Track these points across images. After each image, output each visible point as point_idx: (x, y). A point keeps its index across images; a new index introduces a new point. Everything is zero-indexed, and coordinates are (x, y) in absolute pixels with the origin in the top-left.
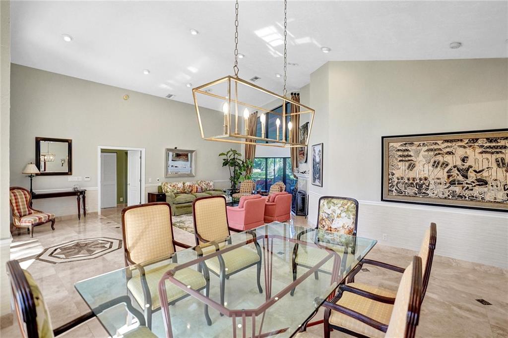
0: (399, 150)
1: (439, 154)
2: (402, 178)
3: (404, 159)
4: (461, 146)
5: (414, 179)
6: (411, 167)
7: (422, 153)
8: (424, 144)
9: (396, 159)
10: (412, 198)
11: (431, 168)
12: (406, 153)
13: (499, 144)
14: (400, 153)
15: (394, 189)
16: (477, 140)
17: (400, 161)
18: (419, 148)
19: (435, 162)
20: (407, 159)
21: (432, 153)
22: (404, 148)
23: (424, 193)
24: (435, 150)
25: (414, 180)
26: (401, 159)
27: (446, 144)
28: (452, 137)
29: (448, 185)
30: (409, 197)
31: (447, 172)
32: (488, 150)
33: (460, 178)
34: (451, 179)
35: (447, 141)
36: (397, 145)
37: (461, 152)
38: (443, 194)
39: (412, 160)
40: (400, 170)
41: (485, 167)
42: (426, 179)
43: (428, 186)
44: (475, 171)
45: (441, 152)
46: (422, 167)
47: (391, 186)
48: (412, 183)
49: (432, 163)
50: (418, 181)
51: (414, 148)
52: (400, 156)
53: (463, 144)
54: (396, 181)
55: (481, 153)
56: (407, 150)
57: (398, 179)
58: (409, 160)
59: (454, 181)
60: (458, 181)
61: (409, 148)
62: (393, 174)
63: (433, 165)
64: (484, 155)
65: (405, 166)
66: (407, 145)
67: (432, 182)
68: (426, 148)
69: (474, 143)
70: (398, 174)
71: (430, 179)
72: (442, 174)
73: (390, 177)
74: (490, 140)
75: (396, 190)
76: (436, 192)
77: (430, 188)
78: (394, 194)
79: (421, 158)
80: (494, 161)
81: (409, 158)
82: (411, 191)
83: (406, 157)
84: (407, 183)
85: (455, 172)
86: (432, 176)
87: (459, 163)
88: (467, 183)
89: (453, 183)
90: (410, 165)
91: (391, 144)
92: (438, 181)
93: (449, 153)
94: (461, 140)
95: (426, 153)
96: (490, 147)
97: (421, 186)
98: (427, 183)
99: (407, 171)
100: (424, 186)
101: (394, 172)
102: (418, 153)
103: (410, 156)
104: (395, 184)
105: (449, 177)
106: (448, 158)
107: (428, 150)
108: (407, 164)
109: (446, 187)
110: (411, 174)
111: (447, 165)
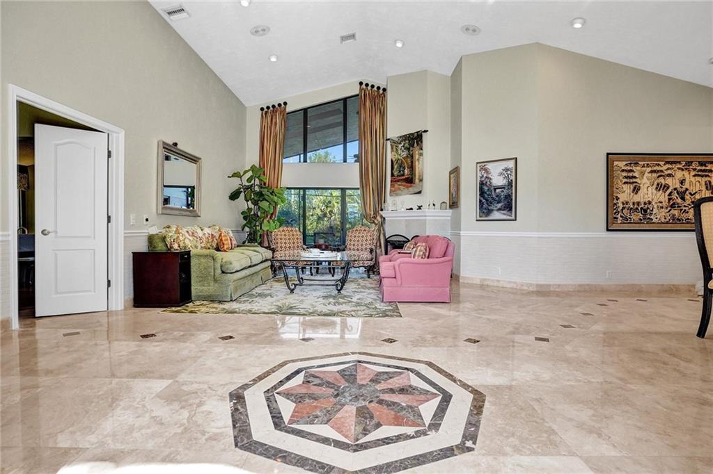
0: (623, 171)
1: (661, 176)
2: (627, 203)
3: (628, 181)
4: (679, 169)
5: (638, 203)
6: (636, 190)
7: (646, 174)
8: (648, 164)
9: (621, 181)
10: (637, 225)
11: (654, 191)
12: (631, 174)
13: (707, 168)
14: (625, 174)
15: (619, 216)
16: (692, 162)
17: (625, 183)
18: (643, 169)
19: (658, 184)
20: (632, 181)
21: (655, 175)
22: (629, 168)
23: (649, 218)
24: (658, 171)
25: (638, 205)
26: (625, 180)
27: (668, 166)
28: (672, 159)
29: (669, 208)
30: (634, 225)
31: (669, 195)
32: (700, 173)
33: (679, 201)
34: (671, 203)
35: (668, 163)
36: (622, 164)
37: (679, 174)
38: (665, 218)
39: (636, 182)
40: (625, 194)
41: (697, 190)
42: (650, 203)
43: (652, 211)
44: (690, 193)
45: (662, 174)
46: (646, 190)
47: (616, 212)
48: (637, 209)
49: (655, 186)
50: (643, 206)
51: (638, 168)
52: (625, 177)
53: (681, 166)
54: (621, 206)
55: (694, 176)
56: (632, 171)
57: (623, 204)
58: (634, 183)
59: (674, 204)
60: (678, 204)
61: (634, 168)
62: (618, 198)
63: (657, 188)
64: (696, 178)
65: (630, 188)
66: (632, 165)
67: (655, 206)
68: (649, 169)
69: (689, 166)
70: (623, 197)
71: (653, 203)
72: (663, 197)
73: (615, 201)
74: (701, 164)
75: (621, 216)
76: (659, 217)
77: (654, 212)
78: (619, 222)
79: (645, 180)
80: (704, 183)
81: (634, 180)
82: (636, 217)
83: (630, 179)
84: (632, 208)
85: (675, 195)
86: (655, 200)
87: (678, 186)
88: (685, 206)
89: (673, 206)
90: (635, 188)
91: (616, 163)
92: (661, 204)
93: (669, 175)
94: (680, 163)
95: (650, 175)
96: (701, 170)
97: (645, 210)
98: (650, 206)
99: (632, 194)
100: (648, 211)
101: (618, 195)
102: (642, 174)
103: (635, 177)
104: (620, 209)
105: (669, 199)
106: (669, 181)
107: (652, 172)
108: (632, 187)
109: (668, 210)
110: (636, 198)
111: (668, 188)
